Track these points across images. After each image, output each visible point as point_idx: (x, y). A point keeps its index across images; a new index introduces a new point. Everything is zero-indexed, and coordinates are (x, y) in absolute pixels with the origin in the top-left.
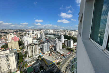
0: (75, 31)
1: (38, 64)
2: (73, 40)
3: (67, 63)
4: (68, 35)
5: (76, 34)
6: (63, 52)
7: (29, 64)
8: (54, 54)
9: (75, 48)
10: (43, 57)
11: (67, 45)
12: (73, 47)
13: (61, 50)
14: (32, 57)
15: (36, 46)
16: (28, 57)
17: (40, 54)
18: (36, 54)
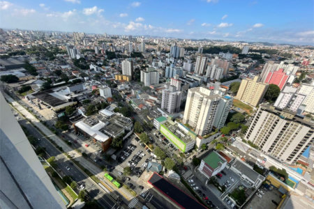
1: (244, 176)
7: (230, 153)
14: (255, 147)
15: (298, 128)
16: (247, 138)
17: (296, 169)
18: (278, 155)
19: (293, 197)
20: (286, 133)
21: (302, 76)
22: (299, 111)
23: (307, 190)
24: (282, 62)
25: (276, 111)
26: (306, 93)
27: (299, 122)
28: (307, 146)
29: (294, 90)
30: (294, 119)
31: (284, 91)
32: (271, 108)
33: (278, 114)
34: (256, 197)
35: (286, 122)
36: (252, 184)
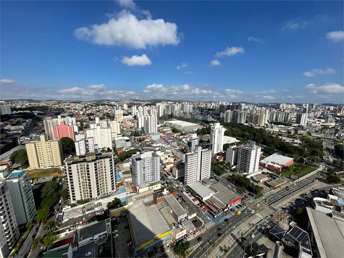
0: (272, 107)
2: (264, 143)
3: (221, 249)
4: (246, 122)
5: (276, 119)
6: (212, 194)
7: (67, 232)
8: (172, 198)
9: (266, 179)
10: (126, 207)
11: (235, 164)
12: (260, 173)
13: (204, 182)
14: (87, 201)
15: (103, 163)
16: (74, 200)
17: (120, 191)
18: (106, 192)
19: (131, 211)
20: (99, 171)
21: (82, 124)
22: (96, 150)
23: (132, 198)
24: (59, 116)
25: (82, 159)
26: (92, 136)
27: (101, 158)
28: (115, 171)
29: (83, 136)
30: (97, 158)
31: (77, 140)
32: (76, 159)
33: (85, 161)
34: (115, 240)
35: (93, 163)
36: (106, 234)
